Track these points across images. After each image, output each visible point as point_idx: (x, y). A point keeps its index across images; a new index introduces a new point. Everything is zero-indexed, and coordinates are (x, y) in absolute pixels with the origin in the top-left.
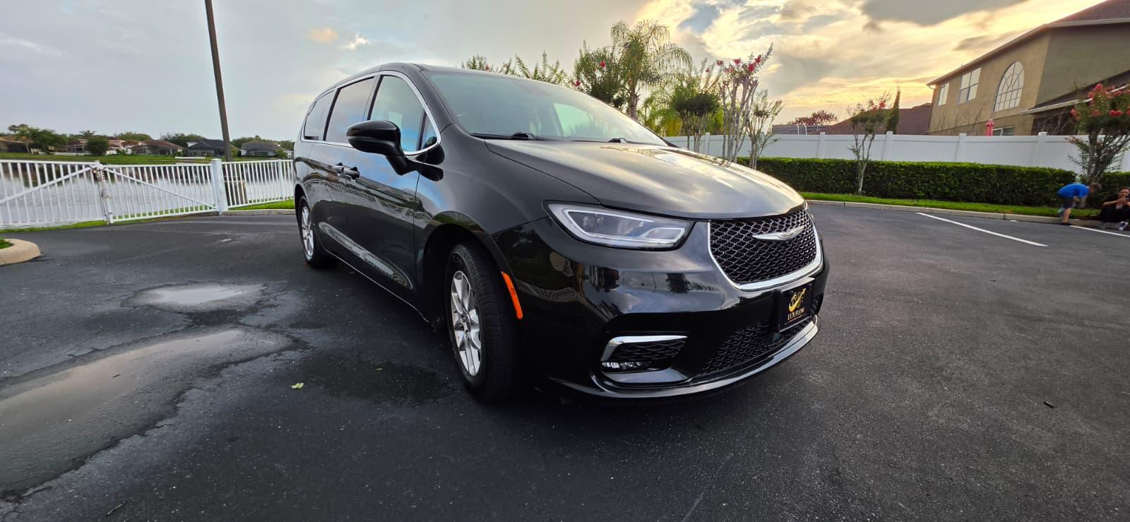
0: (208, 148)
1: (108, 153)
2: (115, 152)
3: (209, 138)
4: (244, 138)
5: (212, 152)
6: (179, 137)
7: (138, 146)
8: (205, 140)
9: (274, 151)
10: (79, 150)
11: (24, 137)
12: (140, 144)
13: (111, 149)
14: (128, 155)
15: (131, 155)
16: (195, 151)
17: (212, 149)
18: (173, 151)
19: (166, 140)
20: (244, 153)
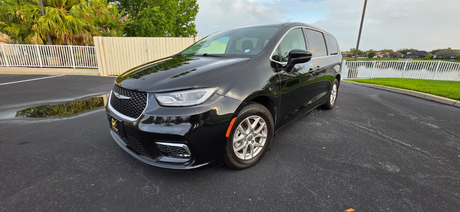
0: (416, 55)
1: (374, 57)
2: (376, 57)
3: (419, 50)
4: (439, 50)
5: (418, 56)
6: (405, 50)
7: (386, 55)
8: (417, 51)
9: (455, 56)
10: (366, 56)
11: (352, 52)
12: (386, 54)
13: (376, 56)
14: (381, 58)
15: (382, 58)
16: (409, 56)
17: (418, 55)
18: (399, 56)
19: (399, 52)
20: (435, 57)
